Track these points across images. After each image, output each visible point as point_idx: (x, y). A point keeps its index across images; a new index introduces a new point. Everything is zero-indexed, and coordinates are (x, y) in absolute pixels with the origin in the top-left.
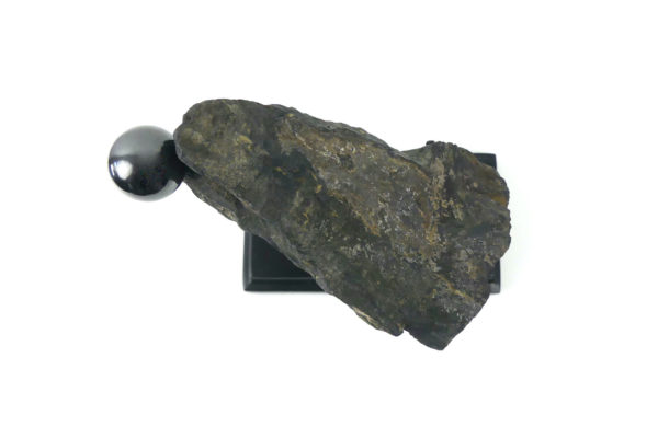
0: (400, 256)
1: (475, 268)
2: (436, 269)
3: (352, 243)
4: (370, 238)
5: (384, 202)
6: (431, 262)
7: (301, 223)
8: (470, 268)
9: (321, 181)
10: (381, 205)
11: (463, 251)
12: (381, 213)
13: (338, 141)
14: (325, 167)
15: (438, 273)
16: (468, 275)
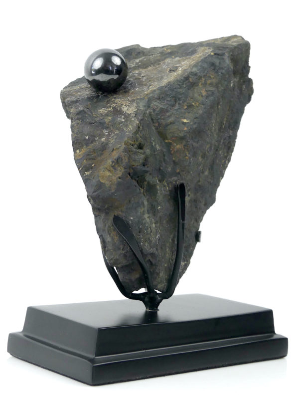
3: (141, 61)
5: (143, 76)
9: (174, 58)
12: (139, 74)
13: (186, 68)
14: (179, 61)
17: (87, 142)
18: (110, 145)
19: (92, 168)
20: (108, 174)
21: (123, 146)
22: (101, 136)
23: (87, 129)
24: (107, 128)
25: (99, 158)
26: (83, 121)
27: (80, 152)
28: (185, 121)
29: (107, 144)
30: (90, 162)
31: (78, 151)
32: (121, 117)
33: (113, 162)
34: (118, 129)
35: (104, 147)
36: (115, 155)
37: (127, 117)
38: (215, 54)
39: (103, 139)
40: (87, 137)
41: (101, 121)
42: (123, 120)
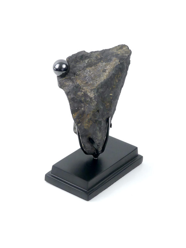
0: (80, 71)
1: (66, 84)
2: (72, 78)
3: (88, 62)
4: (87, 67)
5: (92, 74)
6: (74, 78)
7: (97, 54)
8: (67, 83)
9: (103, 63)
10: (91, 73)
11: (71, 84)
12: (90, 72)
13: (109, 71)
14: (105, 65)
15: (71, 78)
16: (66, 82)
17: (76, 111)
18: (86, 112)
19: (80, 122)
20: (87, 124)
21: (92, 113)
22: (81, 107)
23: (76, 105)
24: (83, 103)
25: (83, 118)
26: (74, 101)
27: (74, 114)
28: (111, 94)
29: (85, 111)
30: (79, 120)
31: (73, 114)
32: (88, 99)
33: (88, 120)
34: (88, 104)
35: (84, 112)
36: (89, 117)
37: (91, 99)
38: (120, 63)
39: (83, 109)
40: (76, 108)
41: (80, 100)
42: (89, 100)
